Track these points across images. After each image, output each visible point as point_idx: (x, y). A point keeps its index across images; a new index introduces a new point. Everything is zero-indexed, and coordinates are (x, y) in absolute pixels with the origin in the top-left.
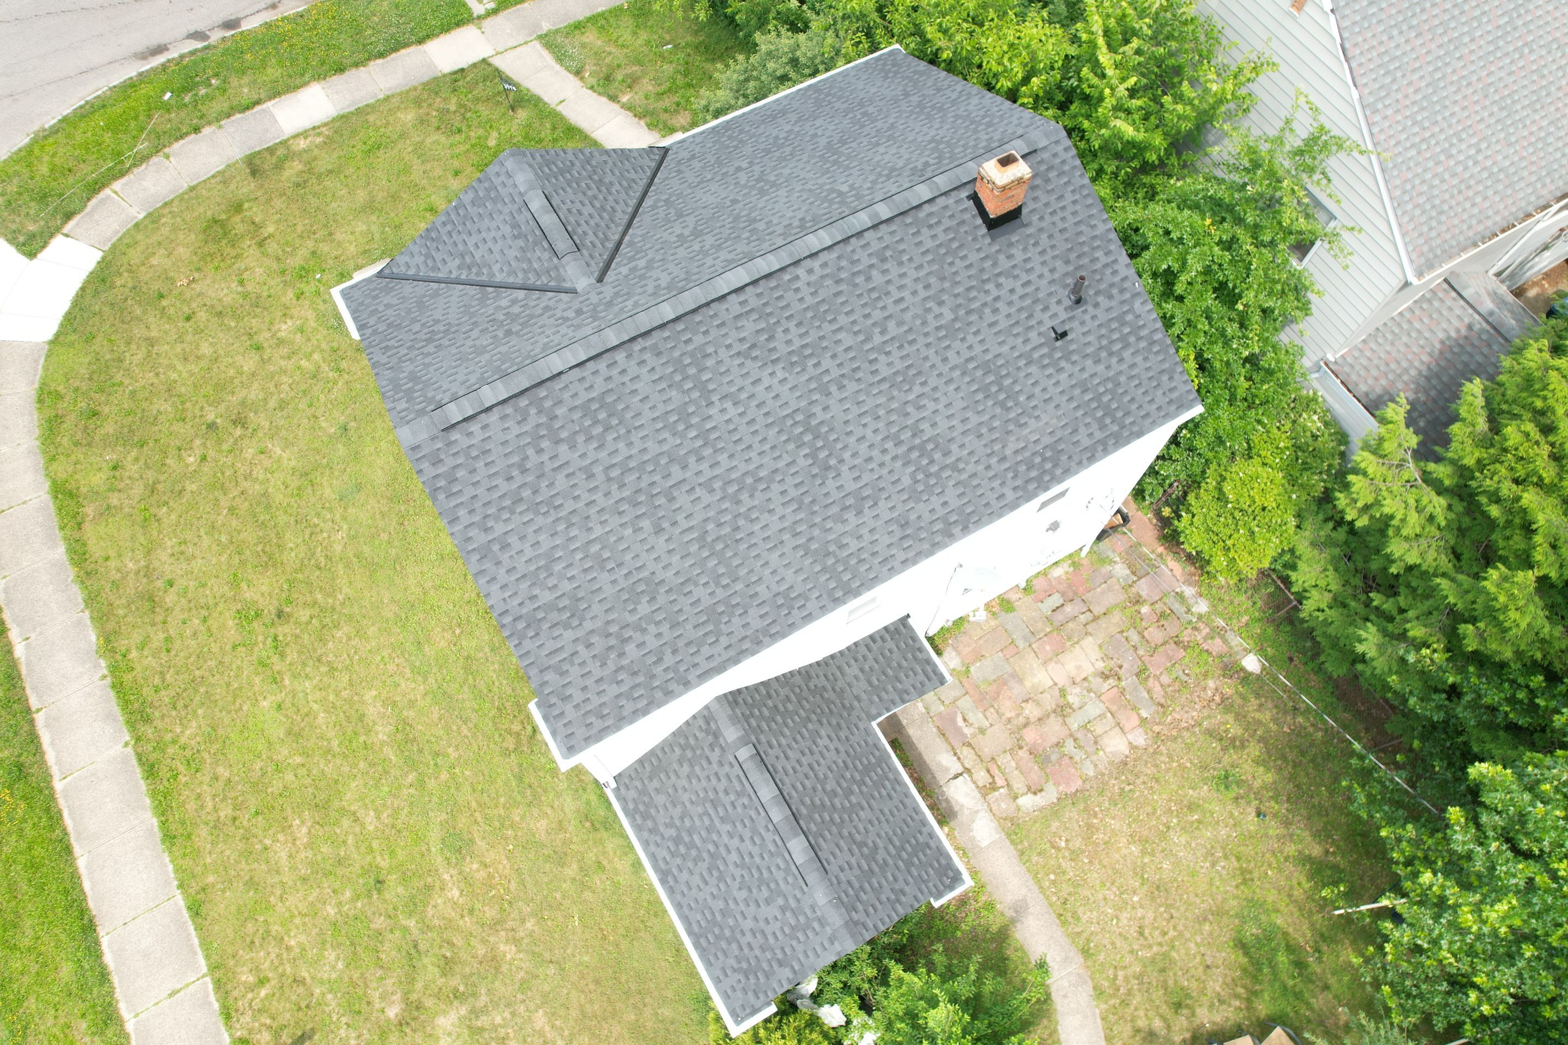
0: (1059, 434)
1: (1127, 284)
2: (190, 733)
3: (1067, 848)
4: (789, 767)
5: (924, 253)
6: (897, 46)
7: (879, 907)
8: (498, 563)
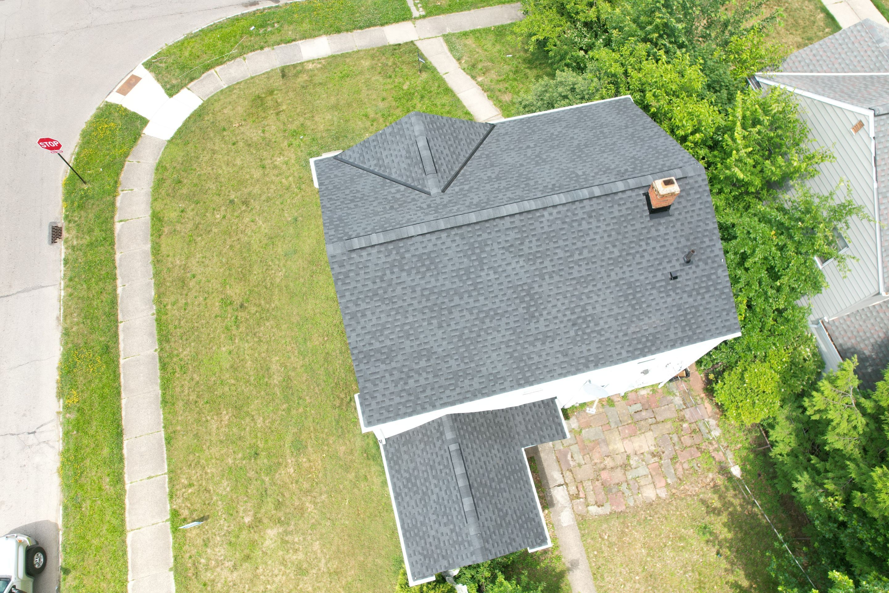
0: (659, 329)
1: (717, 259)
2: (186, 353)
3: (608, 540)
4: (474, 460)
5: (612, 218)
6: (629, 96)
7: (500, 544)
8: (358, 323)
